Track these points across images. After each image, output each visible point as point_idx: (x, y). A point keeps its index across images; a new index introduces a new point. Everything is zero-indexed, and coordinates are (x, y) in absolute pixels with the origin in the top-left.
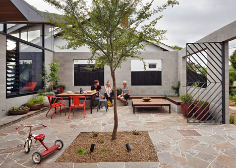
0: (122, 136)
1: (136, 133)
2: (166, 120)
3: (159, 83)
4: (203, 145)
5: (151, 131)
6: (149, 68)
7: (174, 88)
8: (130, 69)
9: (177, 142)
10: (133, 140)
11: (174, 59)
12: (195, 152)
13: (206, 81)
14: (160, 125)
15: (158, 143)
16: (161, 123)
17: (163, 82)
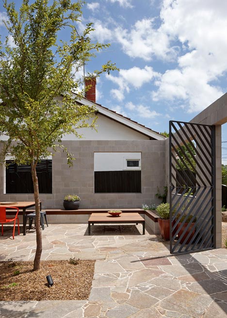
0: (49, 266)
1: (73, 262)
2: (133, 245)
3: (138, 190)
4: (166, 277)
5: (101, 260)
6: (128, 166)
7: (160, 197)
8: (93, 168)
9: (131, 274)
10: (65, 271)
11: (159, 152)
12: (147, 286)
13: (195, 186)
14: (120, 251)
15: (103, 275)
16: (122, 248)
17: (144, 187)
